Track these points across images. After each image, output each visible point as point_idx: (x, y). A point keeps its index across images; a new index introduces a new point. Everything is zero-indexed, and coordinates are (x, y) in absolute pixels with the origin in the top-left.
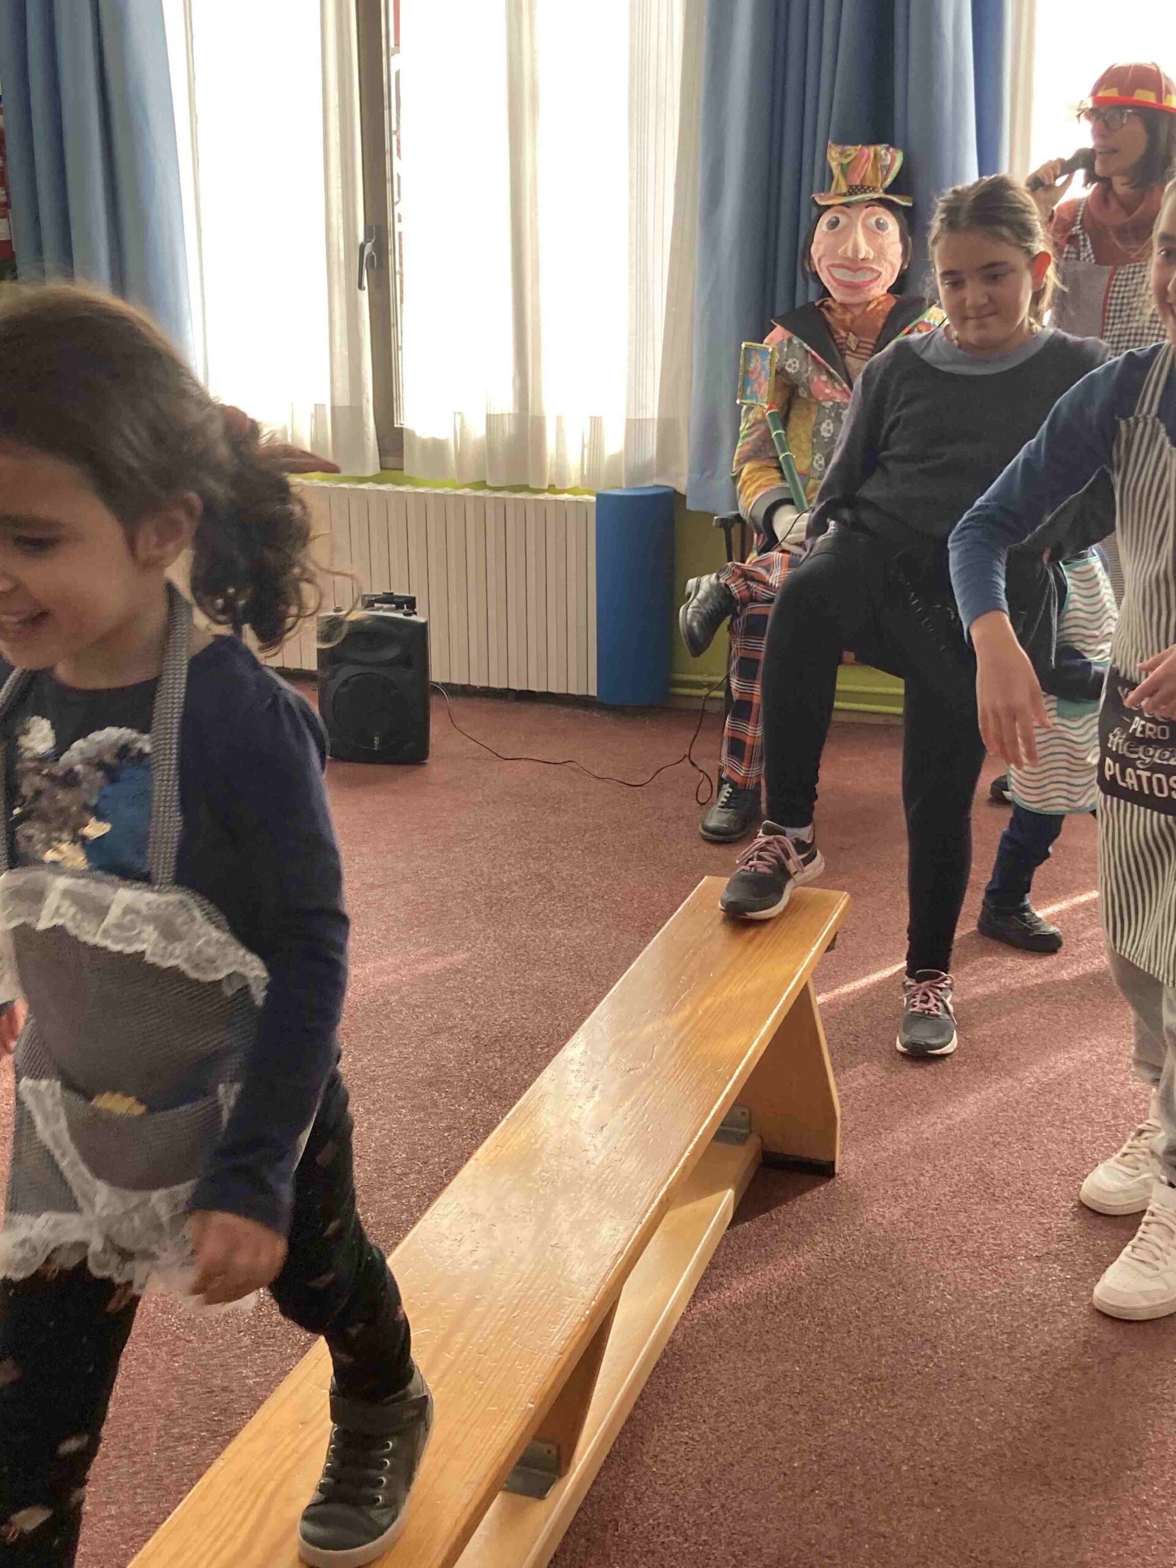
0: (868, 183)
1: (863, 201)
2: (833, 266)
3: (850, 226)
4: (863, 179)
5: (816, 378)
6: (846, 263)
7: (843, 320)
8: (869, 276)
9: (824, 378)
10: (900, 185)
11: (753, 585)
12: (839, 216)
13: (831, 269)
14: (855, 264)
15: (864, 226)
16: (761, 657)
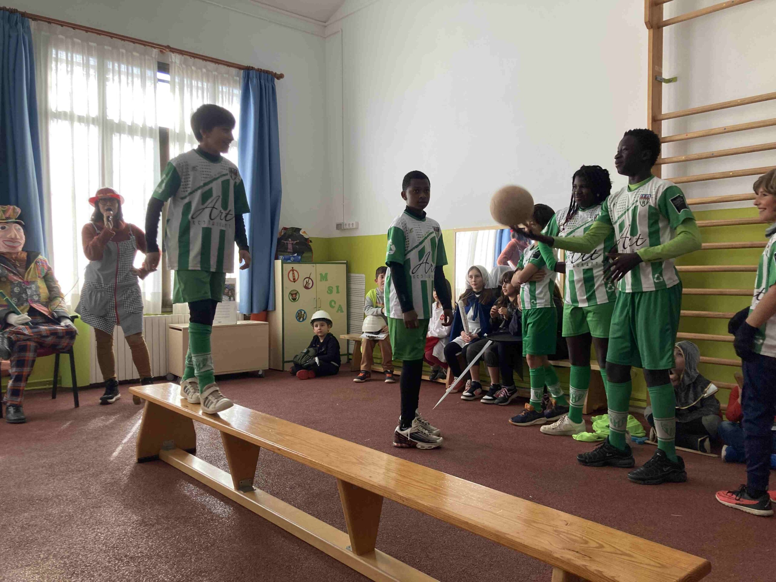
0: (11, 217)
1: (11, 222)
2: (5, 241)
3: (10, 229)
4: (10, 216)
5: (10, 275)
6: (10, 240)
7: (12, 258)
8: (18, 244)
9: (12, 274)
10: (20, 217)
11: (19, 336)
12: (6, 226)
13: (4, 242)
14: (14, 240)
15: (16, 229)
16: (26, 358)
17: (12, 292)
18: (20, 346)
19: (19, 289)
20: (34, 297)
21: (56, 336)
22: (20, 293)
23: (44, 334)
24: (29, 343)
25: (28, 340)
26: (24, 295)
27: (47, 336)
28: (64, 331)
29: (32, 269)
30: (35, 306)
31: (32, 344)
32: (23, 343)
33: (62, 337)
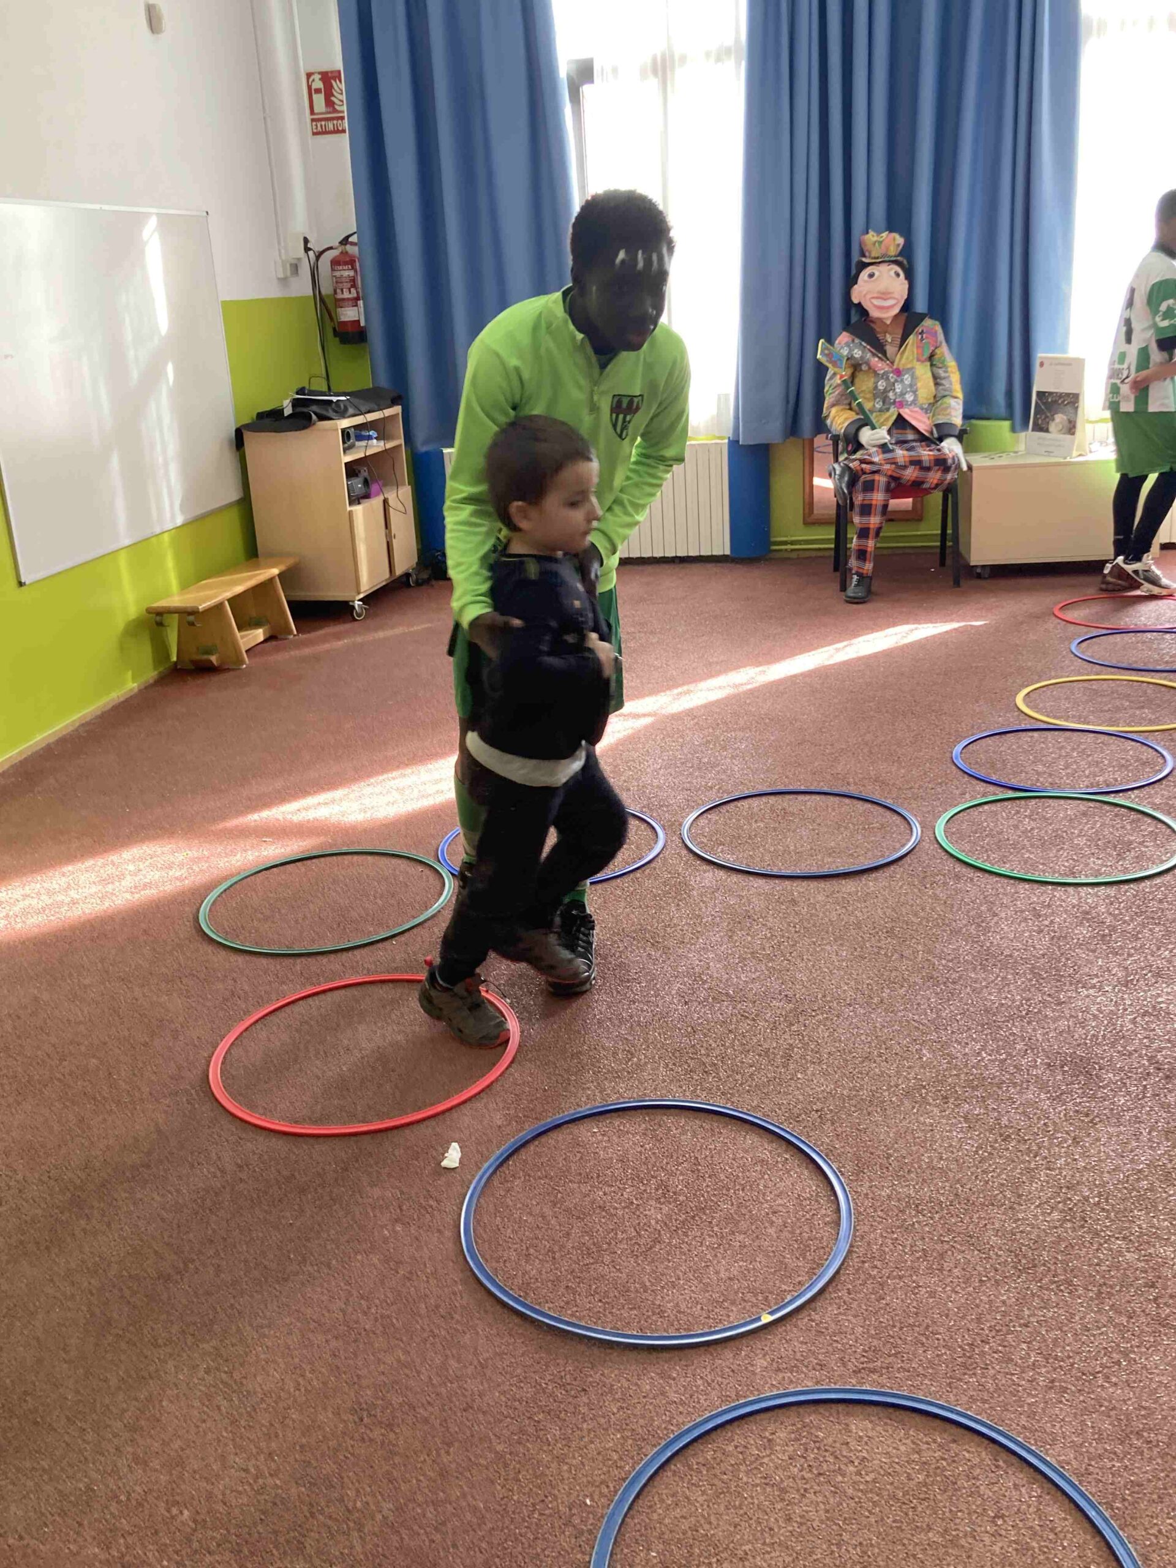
1: (886, 261)
3: (880, 275)
7: (882, 327)
8: (893, 302)
10: (904, 252)
12: (876, 272)
13: (871, 300)
15: (890, 276)
16: (874, 502)
17: (876, 387)
18: (865, 482)
19: (884, 384)
20: (907, 396)
21: (918, 467)
22: (885, 391)
23: (901, 461)
24: (876, 477)
25: (874, 472)
26: (891, 394)
27: (905, 467)
28: (932, 458)
29: (908, 347)
30: (906, 413)
31: (881, 480)
32: (869, 477)
33: (928, 469)
